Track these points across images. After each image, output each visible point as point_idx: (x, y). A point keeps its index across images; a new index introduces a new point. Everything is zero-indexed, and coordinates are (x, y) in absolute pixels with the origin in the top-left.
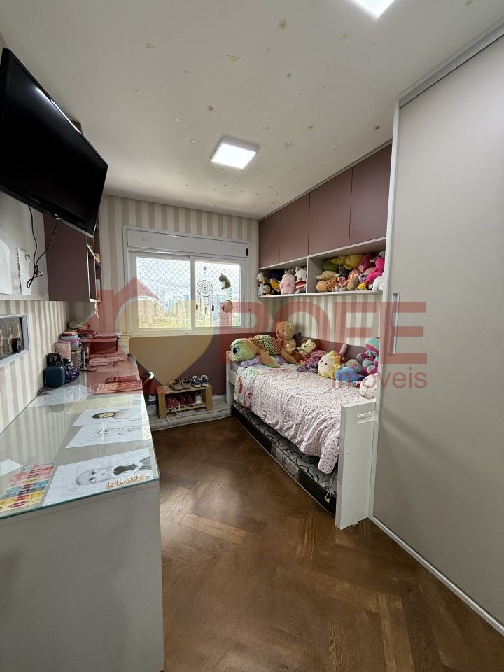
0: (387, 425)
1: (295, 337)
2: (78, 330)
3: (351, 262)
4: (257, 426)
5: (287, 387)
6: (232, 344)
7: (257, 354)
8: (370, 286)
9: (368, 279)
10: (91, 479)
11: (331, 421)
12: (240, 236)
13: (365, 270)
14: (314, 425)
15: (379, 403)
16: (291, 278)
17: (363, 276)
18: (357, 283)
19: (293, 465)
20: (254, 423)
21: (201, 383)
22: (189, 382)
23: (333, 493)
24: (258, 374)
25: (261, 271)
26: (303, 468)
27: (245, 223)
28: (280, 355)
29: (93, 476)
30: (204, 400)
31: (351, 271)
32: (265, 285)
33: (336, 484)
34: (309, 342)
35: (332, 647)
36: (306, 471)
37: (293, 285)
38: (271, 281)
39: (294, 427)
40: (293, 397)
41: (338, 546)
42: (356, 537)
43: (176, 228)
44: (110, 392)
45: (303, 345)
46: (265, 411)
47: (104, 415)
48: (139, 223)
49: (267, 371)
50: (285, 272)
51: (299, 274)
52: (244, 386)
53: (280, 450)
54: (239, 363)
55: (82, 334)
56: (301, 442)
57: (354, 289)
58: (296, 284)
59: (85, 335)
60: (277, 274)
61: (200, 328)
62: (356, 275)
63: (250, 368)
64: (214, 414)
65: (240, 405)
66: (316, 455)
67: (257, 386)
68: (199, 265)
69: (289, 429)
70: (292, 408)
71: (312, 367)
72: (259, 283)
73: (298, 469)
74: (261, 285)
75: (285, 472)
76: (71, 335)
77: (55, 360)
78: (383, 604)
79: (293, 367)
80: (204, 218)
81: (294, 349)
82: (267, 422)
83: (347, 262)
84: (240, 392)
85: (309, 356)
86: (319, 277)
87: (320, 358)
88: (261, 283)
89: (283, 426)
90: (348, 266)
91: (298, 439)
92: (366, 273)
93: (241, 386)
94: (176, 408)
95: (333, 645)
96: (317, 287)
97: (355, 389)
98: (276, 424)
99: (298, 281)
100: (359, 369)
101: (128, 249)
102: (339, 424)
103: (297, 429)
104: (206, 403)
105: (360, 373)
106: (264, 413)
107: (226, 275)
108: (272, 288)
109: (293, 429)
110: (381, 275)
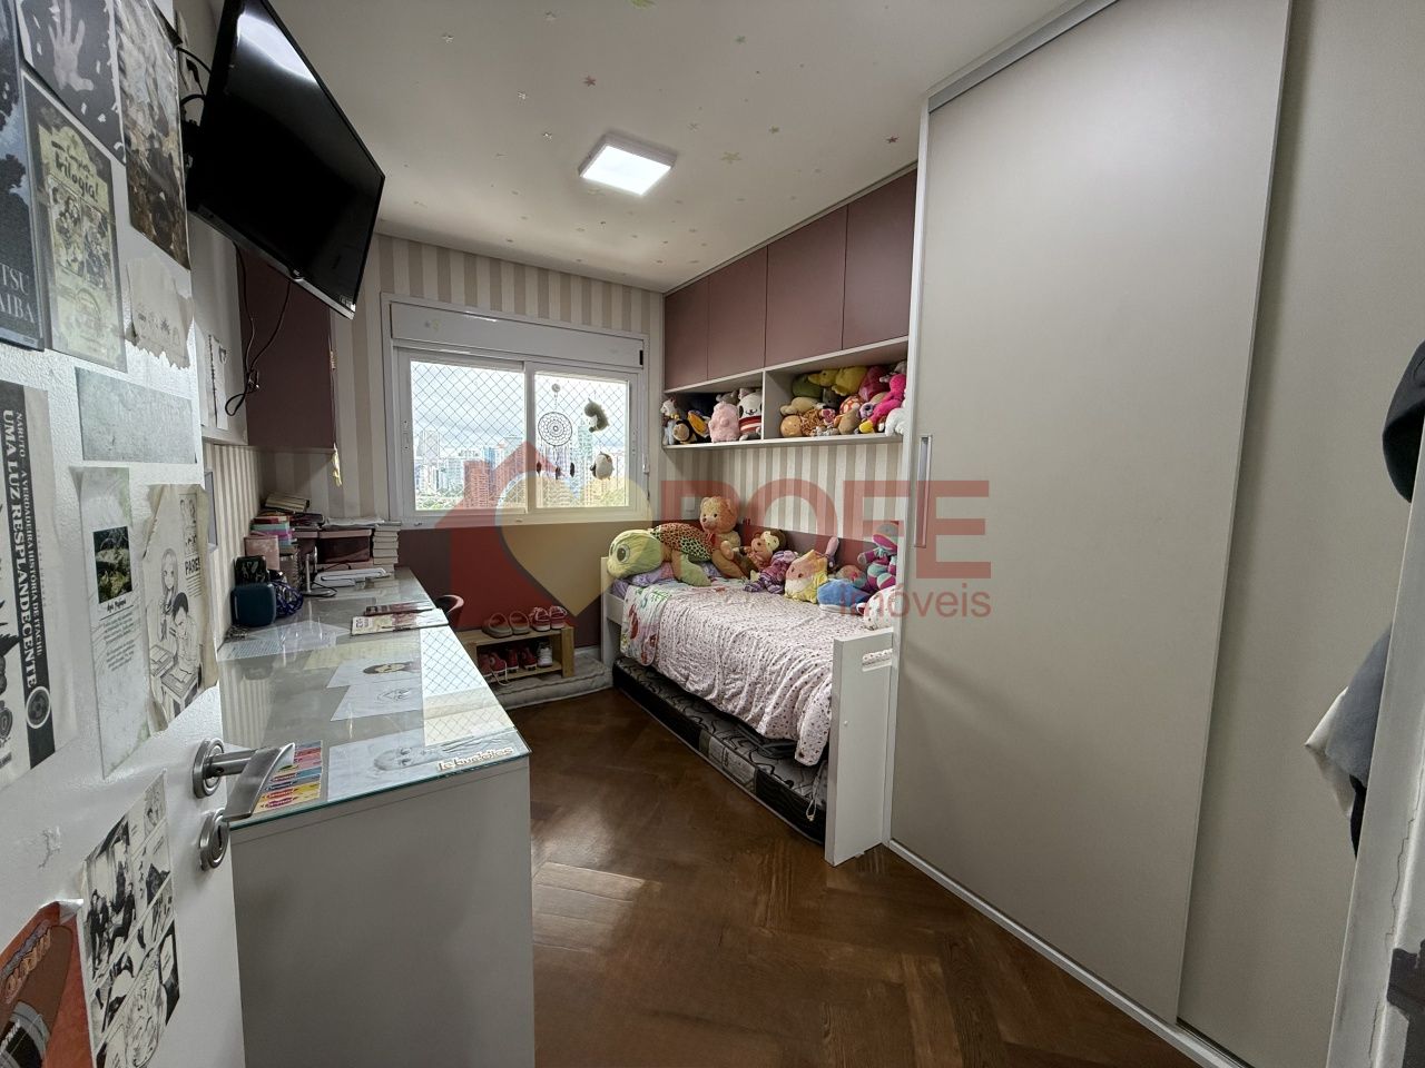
0: (914, 673)
1: (737, 528)
2: (287, 513)
3: (845, 381)
4: (668, 701)
5: (729, 618)
6: (615, 542)
7: (664, 561)
8: (881, 426)
9: (877, 412)
10: (404, 761)
11: (816, 671)
12: (627, 326)
13: (871, 397)
14: (785, 681)
15: (898, 633)
16: (732, 410)
17: (868, 408)
18: (857, 421)
19: (743, 763)
20: (662, 696)
21: (551, 621)
22: (523, 621)
23: (820, 804)
24: (670, 598)
25: (670, 396)
26: (762, 767)
27: (636, 298)
28: (709, 562)
29: (404, 757)
30: (557, 656)
31: (846, 397)
32: (678, 423)
33: (826, 786)
34: (766, 536)
35: (828, 1039)
36: (769, 772)
37: (736, 424)
38: (691, 416)
39: (745, 690)
40: (742, 635)
41: (831, 891)
42: (862, 875)
43: (496, 303)
44: (381, 630)
45: (754, 542)
46: (685, 668)
47: (386, 667)
48: (417, 290)
49: (686, 593)
50: (718, 399)
51: (747, 402)
52: (642, 622)
53: (717, 741)
54: (628, 578)
55: (299, 520)
56: (758, 718)
57: (851, 432)
58: (741, 423)
59: (303, 522)
60: (703, 402)
61: (546, 511)
62: (855, 406)
63: (652, 588)
64: (579, 684)
65: (633, 662)
66: (788, 736)
67: (669, 620)
68: (543, 381)
69: (735, 695)
70: (741, 654)
71: (774, 582)
72: (666, 421)
73: (753, 769)
74: (670, 423)
75: (727, 781)
76: (277, 522)
77: (253, 570)
78: (911, 969)
79: (735, 584)
80: (555, 286)
81: (736, 549)
82: (691, 687)
83: (839, 381)
84: (633, 636)
85: (767, 562)
86: (786, 409)
87: (788, 565)
88: (670, 419)
89: (724, 693)
90: (840, 388)
91: (755, 710)
92: (873, 402)
93: (636, 624)
94: (500, 675)
95: (830, 1035)
96: (783, 428)
97: (855, 618)
98: (710, 691)
99: (745, 416)
100: (862, 582)
101: (392, 343)
102: (830, 675)
103: (751, 693)
104: (561, 662)
105: (863, 590)
106: (683, 671)
107: (598, 402)
108: (692, 431)
109: (744, 694)
110: (900, 406)
